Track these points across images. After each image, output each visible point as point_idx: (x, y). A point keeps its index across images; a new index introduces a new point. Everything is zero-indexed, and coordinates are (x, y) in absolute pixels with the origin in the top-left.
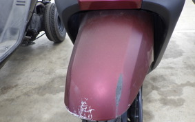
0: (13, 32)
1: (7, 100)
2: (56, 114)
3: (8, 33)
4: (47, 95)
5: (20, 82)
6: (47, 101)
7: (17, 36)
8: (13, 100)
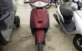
0: (10, 27)
1: (12, 45)
2: (26, 46)
3: (9, 28)
4: (22, 42)
5: (13, 40)
6: (23, 43)
7: (11, 28)
8: (13, 44)
